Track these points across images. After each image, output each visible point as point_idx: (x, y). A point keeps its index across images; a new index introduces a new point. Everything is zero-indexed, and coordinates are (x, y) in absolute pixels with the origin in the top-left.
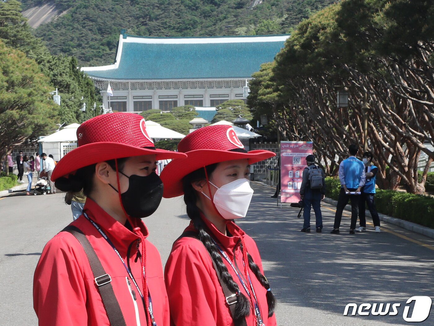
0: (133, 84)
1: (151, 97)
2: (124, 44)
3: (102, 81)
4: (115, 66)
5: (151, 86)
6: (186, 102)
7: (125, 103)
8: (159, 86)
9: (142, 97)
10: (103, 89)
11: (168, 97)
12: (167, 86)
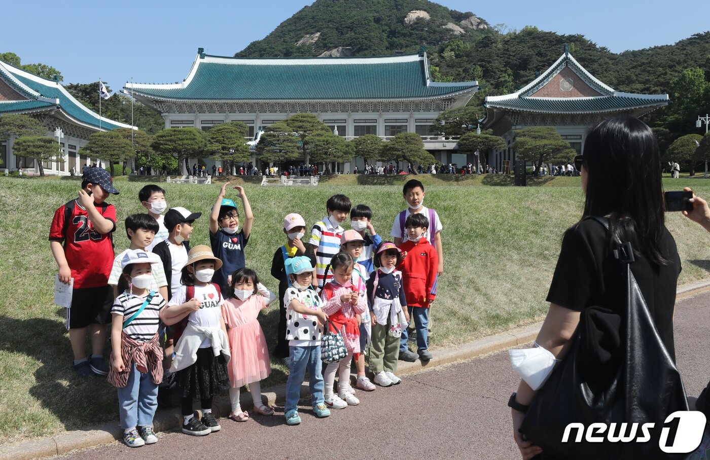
0: (201, 106)
2: (201, 63)
3: (163, 102)
5: (222, 109)
8: (232, 109)
9: (212, 122)
10: (164, 112)
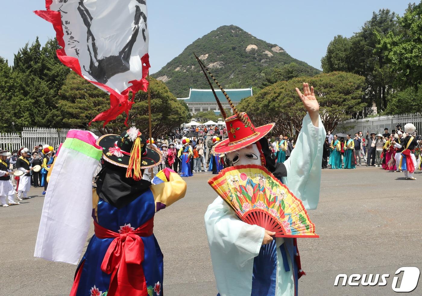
0: (195, 103)
1: (200, 107)
2: (191, 91)
4: (189, 98)
5: (200, 104)
6: (211, 109)
7: (192, 109)
8: (202, 104)
9: (197, 107)
11: (205, 107)
12: (205, 104)
